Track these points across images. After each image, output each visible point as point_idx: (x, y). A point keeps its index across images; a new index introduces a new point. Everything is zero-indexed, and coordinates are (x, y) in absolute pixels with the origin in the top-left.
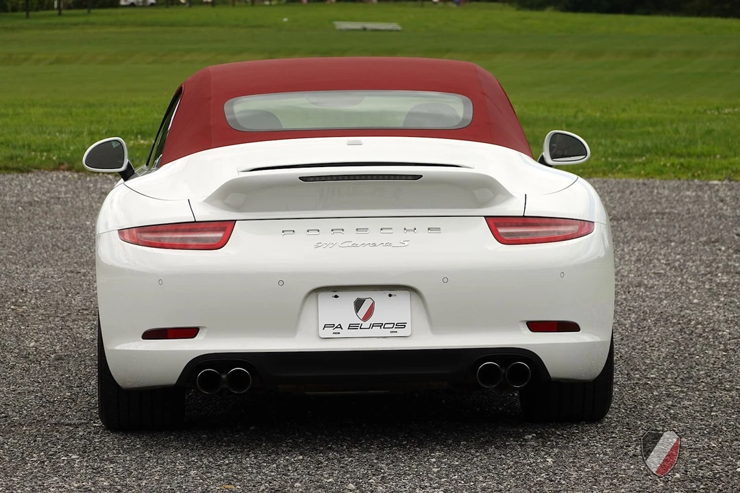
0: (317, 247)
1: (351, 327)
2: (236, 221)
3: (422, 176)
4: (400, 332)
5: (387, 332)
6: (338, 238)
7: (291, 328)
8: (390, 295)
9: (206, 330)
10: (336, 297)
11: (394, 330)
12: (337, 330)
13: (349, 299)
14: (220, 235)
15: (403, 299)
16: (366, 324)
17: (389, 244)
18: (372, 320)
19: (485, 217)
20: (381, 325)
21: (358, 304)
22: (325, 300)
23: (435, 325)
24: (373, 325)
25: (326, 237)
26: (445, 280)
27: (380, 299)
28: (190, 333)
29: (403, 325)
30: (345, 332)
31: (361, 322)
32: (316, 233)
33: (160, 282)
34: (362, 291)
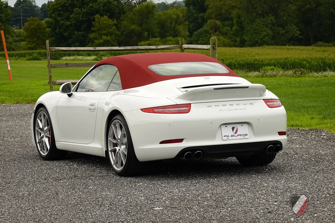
0: (220, 111)
1: (232, 136)
2: (191, 104)
3: (248, 87)
4: (246, 137)
5: (242, 137)
6: (224, 108)
7: (214, 137)
8: (242, 125)
9: (186, 140)
10: (226, 127)
11: (244, 136)
12: (228, 137)
13: (230, 127)
14: (187, 108)
15: (246, 126)
16: (236, 135)
17: (241, 109)
18: (237, 134)
19: (263, 99)
20: (240, 135)
21: (233, 128)
22: (223, 127)
23: (255, 134)
24: (238, 135)
25: (221, 107)
26: (259, 120)
27: (239, 127)
28: (180, 141)
29: (246, 135)
30: (230, 138)
31: (235, 134)
32: (218, 106)
33: (170, 125)
34: (234, 125)
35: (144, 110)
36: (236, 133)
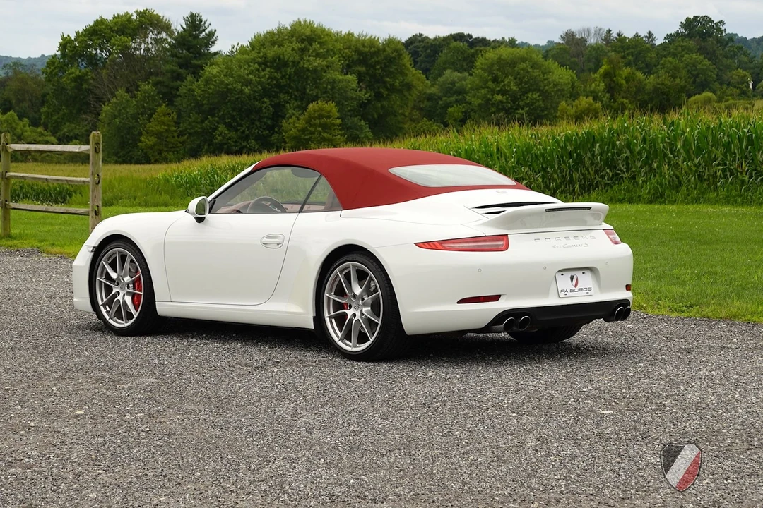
1: (571, 291)
2: (507, 235)
3: (591, 208)
4: (590, 293)
5: (585, 293)
6: (559, 242)
7: (545, 293)
8: (583, 273)
9: (504, 297)
10: (563, 275)
11: (587, 292)
12: (566, 293)
13: (568, 276)
14: (503, 243)
15: (588, 275)
16: (576, 289)
18: (578, 287)
19: (603, 229)
20: (582, 289)
21: (572, 278)
23: (602, 288)
24: (580, 289)
27: (578, 274)
28: (495, 298)
29: (590, 289)
30: (569, 294)
31: (574, 288)
32: (549, 240)
33: (480, 270)
34: (572, 271)
35: (422, 245)
36: (576, 286)
